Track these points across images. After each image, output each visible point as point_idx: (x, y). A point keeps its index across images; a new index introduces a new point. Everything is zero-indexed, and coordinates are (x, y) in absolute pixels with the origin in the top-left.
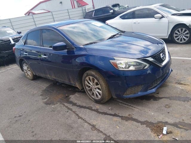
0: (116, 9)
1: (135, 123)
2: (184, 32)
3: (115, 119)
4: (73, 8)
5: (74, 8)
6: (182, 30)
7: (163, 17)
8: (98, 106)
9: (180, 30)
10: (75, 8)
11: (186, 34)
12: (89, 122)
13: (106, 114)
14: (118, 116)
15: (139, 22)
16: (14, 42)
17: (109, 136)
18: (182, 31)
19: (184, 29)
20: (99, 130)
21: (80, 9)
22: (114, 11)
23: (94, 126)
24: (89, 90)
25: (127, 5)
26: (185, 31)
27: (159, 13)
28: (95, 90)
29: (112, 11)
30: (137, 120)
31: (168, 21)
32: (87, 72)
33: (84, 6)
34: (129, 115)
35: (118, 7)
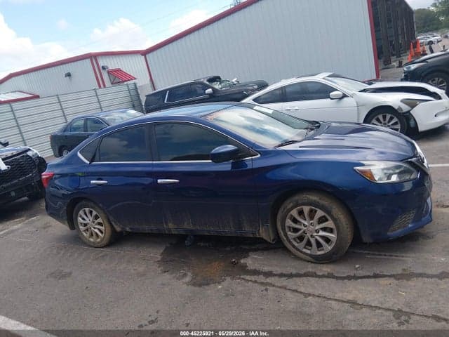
0: (217, 86)
1: (426, 280)
2: (389, 122)
3: (382, 281)
4: (100, 87)
5: (102, 86)
6: (384, 118)
7: (344, 96)
8: (326, 269)
9: (380, 117)
10: (104, 86)
11: (392, 125)
12: (336, 298)
13: (356, 278)
14: (384, 276)
15: (297, 108)
16: (6, 165)
17: (400, 311)
18: (385, 120)
19: (388, 116)
20: (371, 306)
21: (123, 87)
22: (214, 89)
23: (353, 303)
24: (294, 239)
25: (235, 79)
26: (391, 119)
27: (337, 90)
28: (315, 234)
29: (209, 91)
30: (425, 274)
31: (357, 103)
32: (296, 198)
33: (125, 83)
34: (404, 270)
35: (218, 83)
